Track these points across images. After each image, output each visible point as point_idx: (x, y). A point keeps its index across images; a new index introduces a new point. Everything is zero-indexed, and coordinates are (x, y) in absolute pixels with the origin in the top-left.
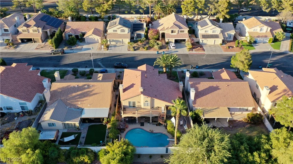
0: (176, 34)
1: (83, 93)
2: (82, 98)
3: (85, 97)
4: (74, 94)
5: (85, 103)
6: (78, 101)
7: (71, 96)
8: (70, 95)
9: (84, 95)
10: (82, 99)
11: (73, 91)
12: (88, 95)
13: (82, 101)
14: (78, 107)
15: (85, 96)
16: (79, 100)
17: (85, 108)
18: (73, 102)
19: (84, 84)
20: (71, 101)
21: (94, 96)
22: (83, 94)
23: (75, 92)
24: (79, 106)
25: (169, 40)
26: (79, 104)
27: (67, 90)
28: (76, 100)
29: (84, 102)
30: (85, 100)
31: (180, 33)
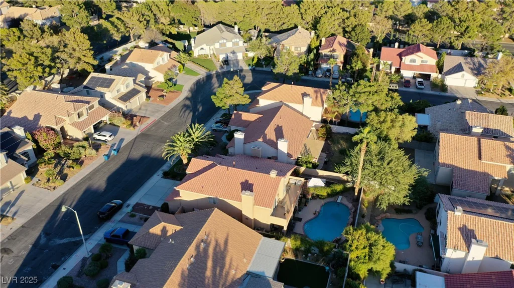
0: (87, 117)
1: (215, 258)
2: (225, 263)
3: (224, 258)
4: (208, 273)
5: (238, 265)
6: (228, 273)
7: (210, 280)
8: (207, 280)
9: (219, 257)
10: (227, 266)
11: (200, 271)
12: (223, 252)
13: (230, 267)
14: (240, 279)
15: (221, 257)
16: (225, 270)
17: (248, 270)
18: (225, 282)
19: (195, 246)
20: (221, 283)
21: (229, 245)
22: (217, 257)
23: (205, 268)
24: (239, 276)
25: (85, 132)
26: (235, 274)
27: (192, 279)
28: (224, 274)
29: (234, 263)
30: (231, 260)
31: (89, 112)
